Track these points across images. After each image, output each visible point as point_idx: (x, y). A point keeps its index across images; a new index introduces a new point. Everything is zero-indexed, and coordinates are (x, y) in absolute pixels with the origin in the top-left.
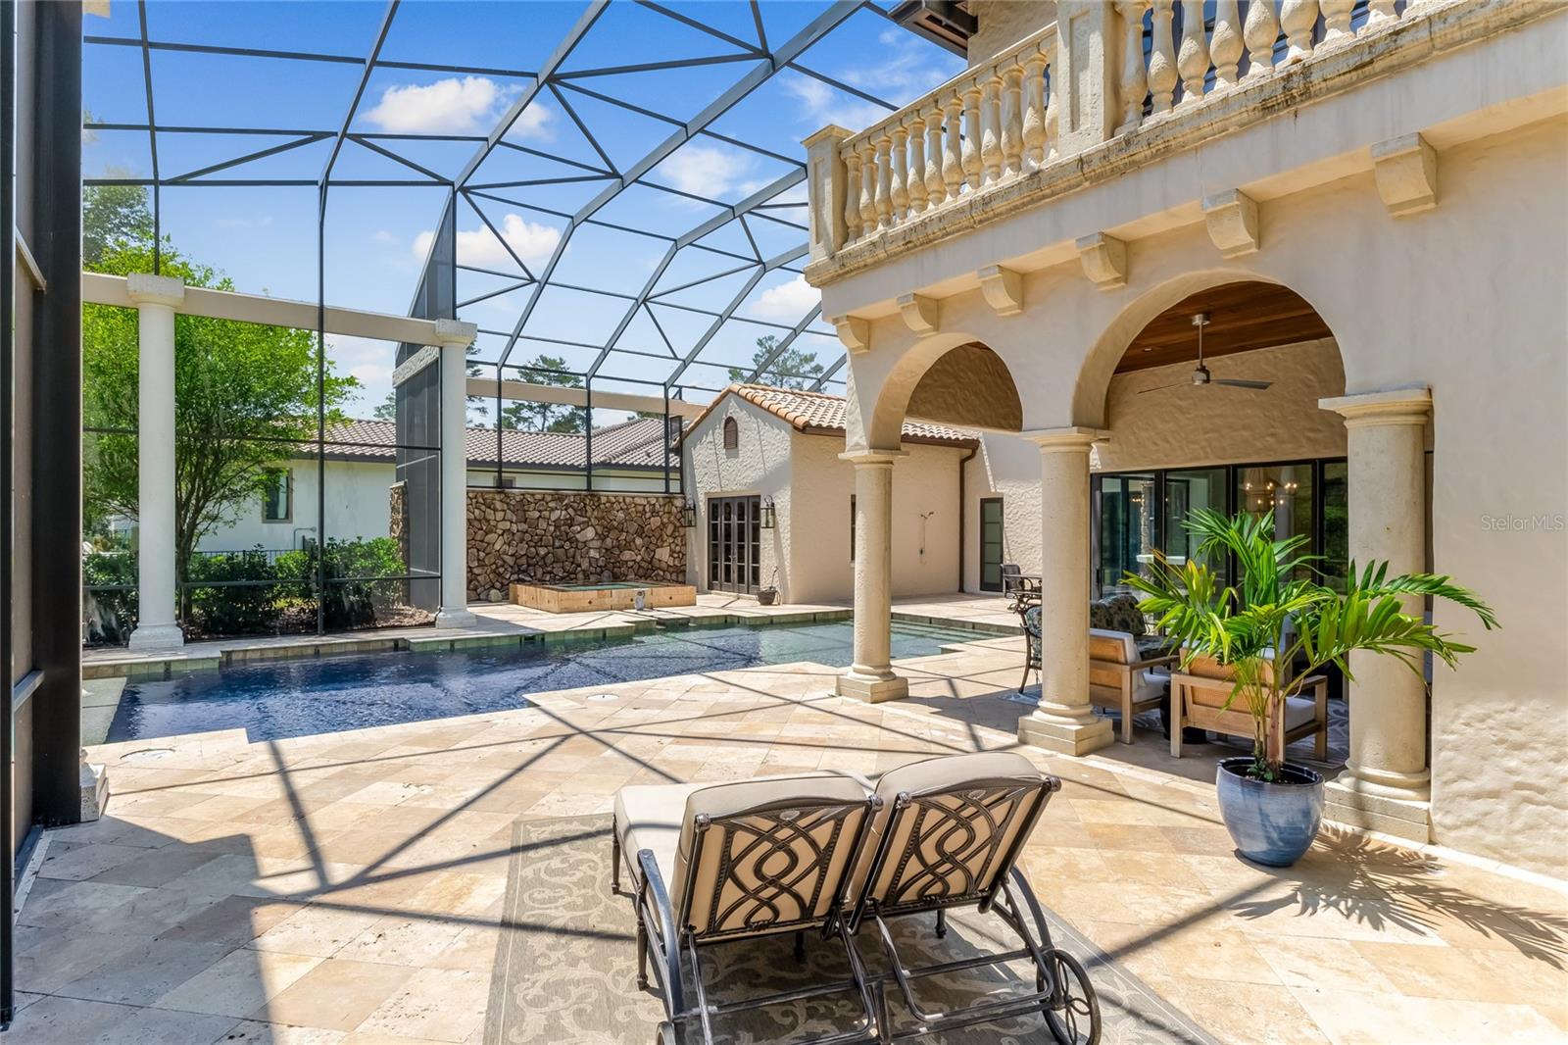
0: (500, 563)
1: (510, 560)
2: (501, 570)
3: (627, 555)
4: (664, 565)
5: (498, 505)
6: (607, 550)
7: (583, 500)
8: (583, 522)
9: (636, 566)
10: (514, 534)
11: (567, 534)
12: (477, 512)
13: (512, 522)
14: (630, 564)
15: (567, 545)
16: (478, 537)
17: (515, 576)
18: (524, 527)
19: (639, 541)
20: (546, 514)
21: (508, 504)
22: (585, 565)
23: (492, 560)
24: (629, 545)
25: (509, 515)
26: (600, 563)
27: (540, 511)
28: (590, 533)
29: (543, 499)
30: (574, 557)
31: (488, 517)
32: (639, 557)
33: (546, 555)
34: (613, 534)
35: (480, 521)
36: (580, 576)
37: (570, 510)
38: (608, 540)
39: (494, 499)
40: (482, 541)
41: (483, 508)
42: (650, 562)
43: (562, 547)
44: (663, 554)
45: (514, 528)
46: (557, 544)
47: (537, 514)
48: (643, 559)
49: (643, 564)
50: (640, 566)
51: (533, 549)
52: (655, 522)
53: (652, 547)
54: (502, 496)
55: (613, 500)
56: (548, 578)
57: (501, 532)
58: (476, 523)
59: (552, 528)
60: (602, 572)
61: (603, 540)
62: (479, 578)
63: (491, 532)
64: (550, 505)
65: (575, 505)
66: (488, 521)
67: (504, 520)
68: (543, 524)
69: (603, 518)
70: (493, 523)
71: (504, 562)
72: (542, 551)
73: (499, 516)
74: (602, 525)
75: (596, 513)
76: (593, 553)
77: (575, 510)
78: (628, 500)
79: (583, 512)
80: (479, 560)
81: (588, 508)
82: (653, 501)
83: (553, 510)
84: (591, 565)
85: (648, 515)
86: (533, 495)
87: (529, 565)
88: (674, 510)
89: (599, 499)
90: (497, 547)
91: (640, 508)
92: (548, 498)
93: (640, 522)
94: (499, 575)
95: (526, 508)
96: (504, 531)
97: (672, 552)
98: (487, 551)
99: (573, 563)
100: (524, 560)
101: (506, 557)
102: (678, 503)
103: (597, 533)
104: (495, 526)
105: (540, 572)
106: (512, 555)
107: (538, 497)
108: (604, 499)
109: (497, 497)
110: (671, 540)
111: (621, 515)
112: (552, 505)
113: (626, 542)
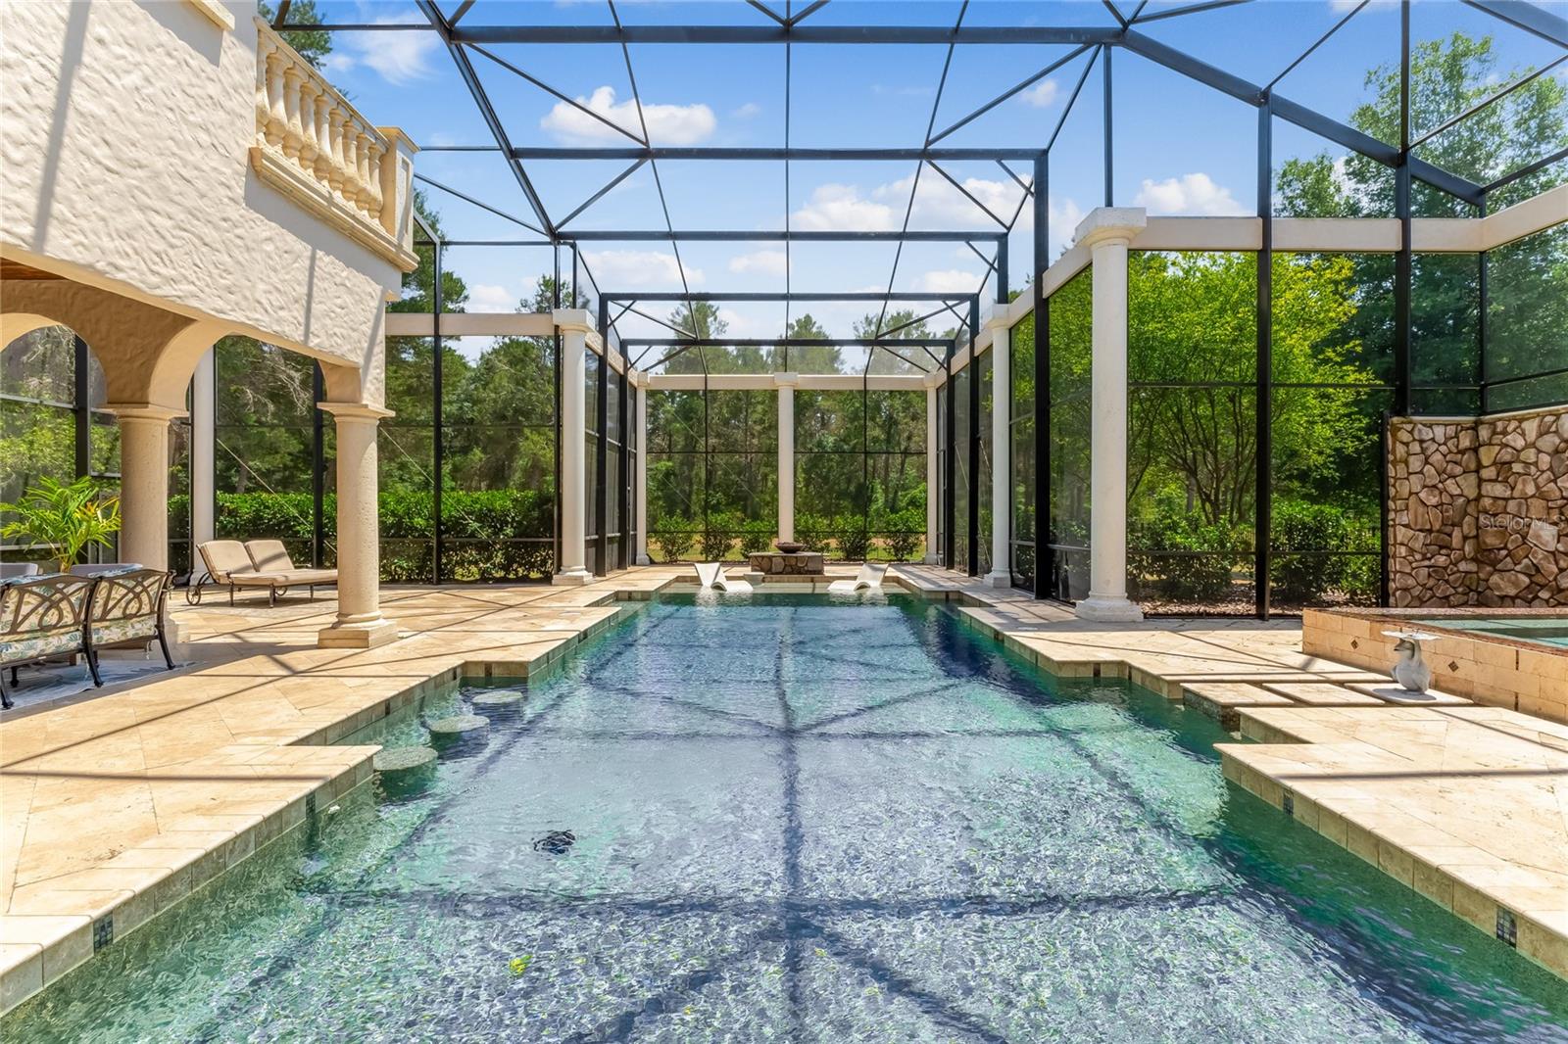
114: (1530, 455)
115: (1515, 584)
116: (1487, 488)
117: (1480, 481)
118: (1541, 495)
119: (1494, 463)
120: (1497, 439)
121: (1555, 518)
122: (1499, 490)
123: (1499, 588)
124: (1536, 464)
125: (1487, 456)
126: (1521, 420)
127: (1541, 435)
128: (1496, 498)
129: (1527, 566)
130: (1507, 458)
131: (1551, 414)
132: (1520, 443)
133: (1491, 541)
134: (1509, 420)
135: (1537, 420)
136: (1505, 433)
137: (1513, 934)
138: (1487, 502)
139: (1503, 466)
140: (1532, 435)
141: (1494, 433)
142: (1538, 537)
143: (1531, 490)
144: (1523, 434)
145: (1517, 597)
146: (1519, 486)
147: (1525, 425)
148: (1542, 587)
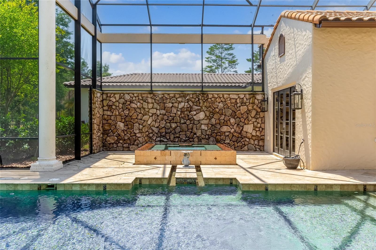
0: (151, 131)
1: (156, 130)
2: (151, 135)
3: (225, 129)
4: (249, 135)
5: (150, 100)
6: (212, 125)
7: (198, 97)
8: (198, 110)
9: (231, 136)
10: (158, 116)
11: (188, 116)
12: (138, 104)
13: (157, 109)
14: (227, 134)
15: (188, 122)
16: (139, 117)
17: (159, 139)
18: (163, 112)
19: (232, 120)
20: (176, 105)
21: (155, 99)
22: (199, 133)
23: (146, 130)
24: (226, 123)
25: (156, 105)
26: (208, 133)
27: (173, 103)
28: (202, 115)
29: (175, 97)
30: (192, 129)
31: (144, 106)
32: (232, 131)
33: (176, 127)
34: (216, 116)
35: (140, 109)
36: (196, 140)
37: (190, 103)
38: (213, 120)
39: (147, 97)
40: (141, 119)
41: (142, 102)
42: (240, 133)
43: (185, 123)
44: (249, 128)
45: (158, 112)
46: (182, 121)
47: (171, 105)
48: (235, 131)
49: (235, 134)
50: (233, 135)
51: (168, 124)
52: (244, 109)
53: (241, 124)
54: (152, 95)
55: (216, 96)
56: (177, 140)
57: (151, 115)
58: (138, 110)
59: (179, 113)
60: (209, 138)
61: (210, 120)
62: (139, 139)
63: (146, 114)
64: (178, 99)
65: (193, 100)
66: (144, 109)
67: (153, 108)
68: (174, 110)
69: (210, 107)
70: (147, 110)
71: (153, 131)
72: (174, 125)
73: (150, 106)
74: (209, 111)
75: (205, 104)
76: (203, 127)
77: (193, 103)
78: (225, 96)
79: (197, 103)
80: (139, 129)
81: (201, 101)
82: (242, 96)
83: (180, 102)
84: (202, 134)
85: (238, 105)
86: (169, 94)
87: (166, 133)
88: (256, 102)
89: (208, 95)
90: (149, 122)
91: (234, 101)
92: (177, 96)
93: (233, 109)
94: (150, 138)
95: (165, 101)
96: (153, 114)
97: (255, 127)
98: (144, 124)
99: (191, 132)
100: (163, 130)
101: (153, 128)
102: (259, 97)
103: (206, 115)
104: (148, 112)
105: (172, 137)
106: (157, 127)
107: (171, 95)
108: (210, 96)
109: (149, 96)
110: (254, 120)
111: (221, 105)
112: (180, 99)
113: (225, 121)
114: (117, 104)
115: (114, 139)
116: (106, 112)
117: (104, 110)
118: (120, 115)
119: (107, 105)
120: (108, 98)
121: (123, 121)
122: (109, 113)
123: (109, 141)
124: (118, 106)
125: (105, 103)
126: (115, 94)
127: (120, 99)
128: (108, 115)
129: (117, 134)
130: (111, 104)
131: (122, 93)
132: (114, 100)
133: (107, 128)
134: (111, 93)
135: (119, 95)
136: (110, 97)
137: (317, 188)
138: (106, 116)
139: (110, 106)
140: (117, 99)
141: (107, 97)
142: (119, 126)
143: (117, 113)
144: (115, 98)
145: (114, 143)
146: (114, 112)
147: (116, 95)
148: (120, 139)
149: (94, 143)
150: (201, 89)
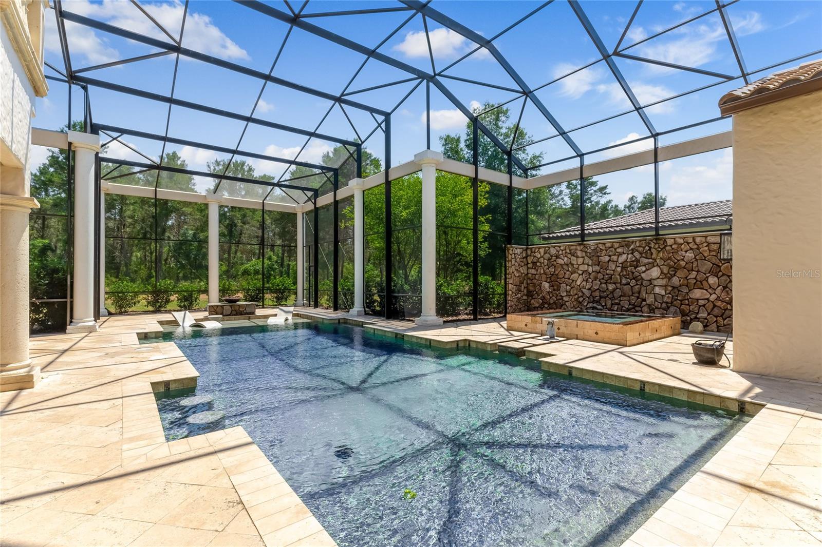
0: (580, 294)
1: (587, 293)
2: (581, 299)
3: (697, 293)
5: (579, 253)
6: (674, 288)
7: (648, 244)
8: (648, 264)
9: (710, 306)
10: (590, 274)
11: (633, 273)
12: (566, 259)
13: (588, 265)
14: (701, 302)
15: (633, 282)
16: (567, 276)
17: (591, 305)
18: (597, 268)
19: (712, 280)
20: (615, 258)
21: (586, 252)
22: (650, 300)
23: (575, 292)
24: (700, 284)
25: (587, 260)
26: (665, 299)
27: (610, 256)
28: (655, 272)
29: (612, 247)
30: (639, 292)
31: (573, 262)
32: (713, 297)
33: (614, 290)
34: (680, 274)
35: (568, 265)
36: (645, 309)
37: (636, 254)
38: (675, 281)
39: (576, 250)
40: (569, 279)
41: (569, 256)
43: (628, 284)
45: (590, 269)
46: (624, 281)
47: (607, 258)
48: (718, 299)
49: (719, 303)
50: (715, 306)
51: (604, 285)
54: (582, 247)
55: (681, 241)
56: (616, 308)
57: (580, 272)
58: (565, 267)
59: (619, 269)
60: (668, 308)
61: (670, 279)
62: (567, 303)
63: (575, 272)
64: (618, 250)
65: (641, 249)
66: (573, 265)
67: (583, 263)
68: (612, 266)
69: (670, 258)
70: (576, 266)
71: (584, 294)
72: (611, 287)
73: (580, 261)
74: (668, 265)
75: (661, 255)
76: (657, 290)
77: (641, 253)
78: (698, 240)
79: (648, 254)
80: (567, 292)
81: (653, 250)
83: (620, 254)
84: (656, 300)
86: (604, 244)
87: (601, 297)
89: (665, 241)
90: (578, 283)
91: (716, 247)
92: (616, 245)
93: (714, 260)
94: (580, 303)
95: (599, 254)
96: (584, 272)
98: (572, 285)
99: (638, 298)
100: (597, 294)
101: (584, 290)
103: (662, 272)
104: (578, 268)
105: (609, 303)
106: (589, 289)
107: (608, 245)
108: (670, 242)
109: (578, 248)
111: (690, 255)
112: (620, 250)
113: (697, 281)
114: (542, 260)
115: (538, 303)
116: (530, 271)
117: (528, 268)
118: (545, 273)
119: (532, 262)
120: (533, 254)
121: (549, 280)
122: (533, 271)
123: (534, 304)
124: (543, 263)
125: (530, 260)
126: (539, 248)
127: (545, 254)
128: (532, 274)
129: (541, 297)
130: (536, 261)
131: (547, 247)
132: (539, 256)
133: (531, 288)
134: (536, 248)
135: (543, 249)
136: (535, 252)
137: (644, 387)
138: (530, 275)
139: (534, 263)
140: (542, 254)
141: (532, 252)
142: (544, 287)
143: (542, 272)
144: (540, 253)
145: (539, 307)
146: (539, 270)
147: (541, 250)
148: (546, 303)
149: (508, 305)
150: (654, 233)
